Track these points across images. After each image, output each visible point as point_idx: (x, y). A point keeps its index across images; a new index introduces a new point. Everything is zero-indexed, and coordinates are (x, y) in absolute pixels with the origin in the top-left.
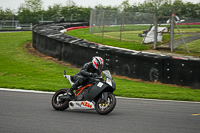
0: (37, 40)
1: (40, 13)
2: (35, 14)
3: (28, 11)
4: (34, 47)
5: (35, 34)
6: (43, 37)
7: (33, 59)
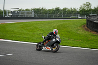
0: (89, 23)
1: (90, 10)
2: (88, 11)
3: (84, 9)
4: (87, 27)
5: (88, 21)
6: (92, 22)
7: (87, 33)
